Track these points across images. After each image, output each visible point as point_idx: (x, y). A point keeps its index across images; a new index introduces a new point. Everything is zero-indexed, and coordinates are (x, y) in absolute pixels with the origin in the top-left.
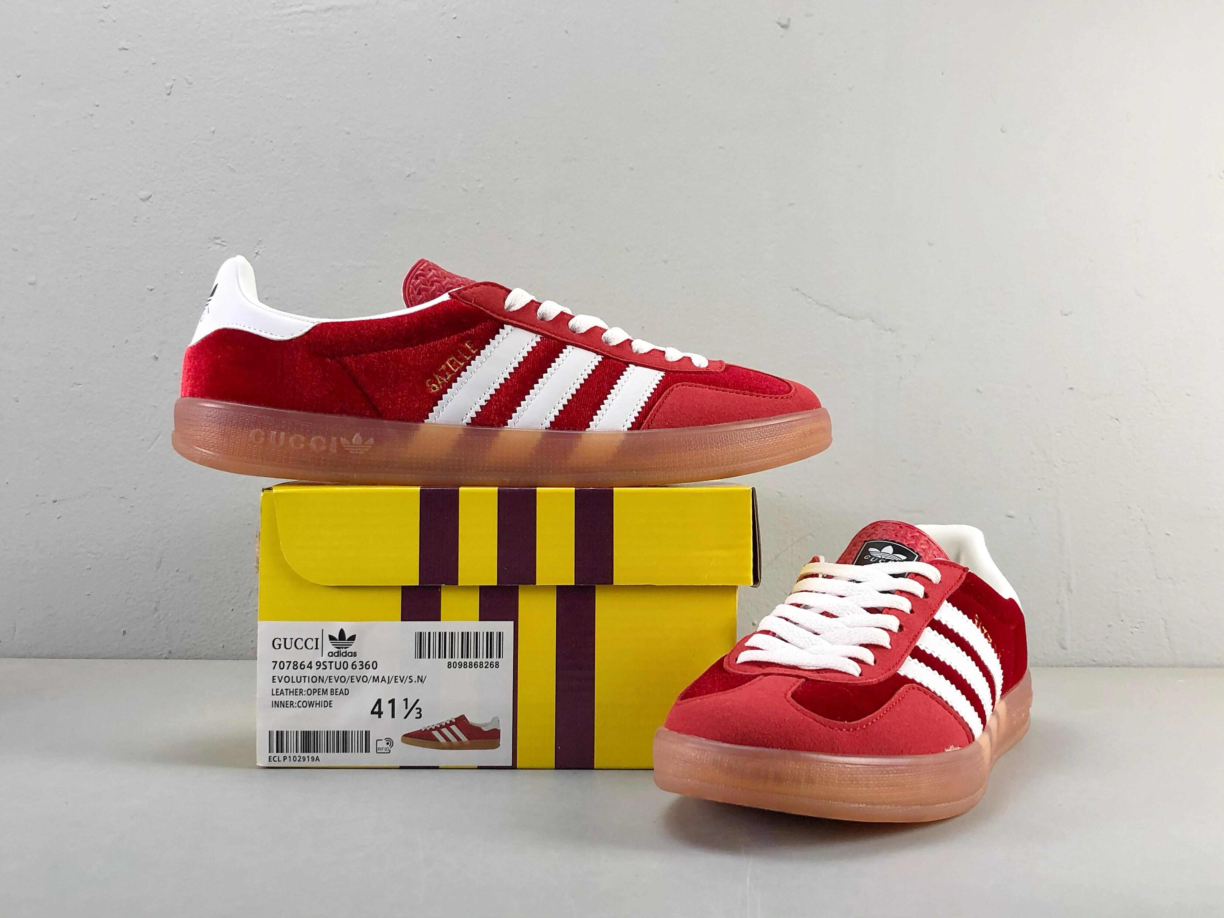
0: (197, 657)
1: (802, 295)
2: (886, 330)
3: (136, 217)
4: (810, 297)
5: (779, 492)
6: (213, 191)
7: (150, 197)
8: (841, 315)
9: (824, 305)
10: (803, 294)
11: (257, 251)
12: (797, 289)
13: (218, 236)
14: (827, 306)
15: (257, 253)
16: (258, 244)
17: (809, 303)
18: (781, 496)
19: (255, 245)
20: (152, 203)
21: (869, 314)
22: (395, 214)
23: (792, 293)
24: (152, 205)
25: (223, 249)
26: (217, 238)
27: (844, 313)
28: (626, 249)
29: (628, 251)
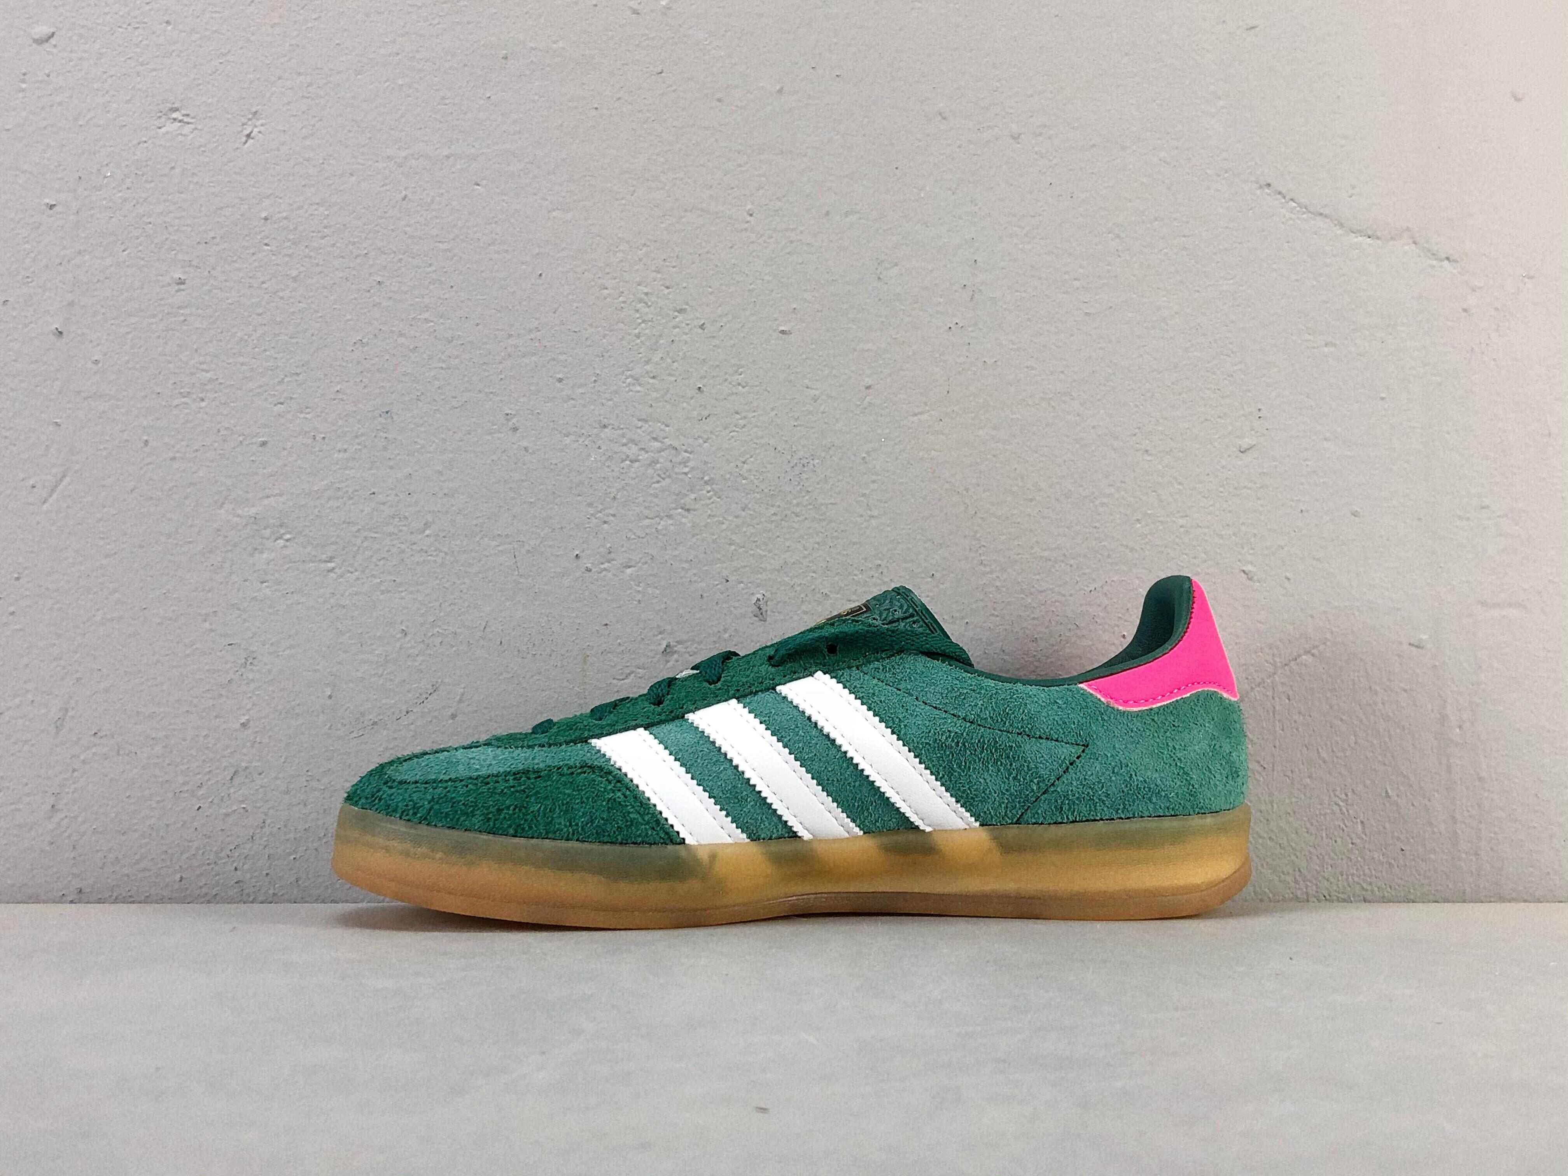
0: (129, 900)
1: (1279, 196)
2: (1441, 260)
3: (24, 74)
4: (1292, 200)
5: (1244, 571)
6: (168, 23)
7: (51, 36)
8: (1353, 232)
9: (1321, 214)
10: (1280, 193)
11: (248, 132)
12: (1268, 185)
13: (176, 106)
14: (1326, 216)
15: (248, 136)
16: (250, 120)
17: (1292, 210)
18: (1250, 579)
19: (244, 120)
20: (55, 46)
21: (1408, 229)
22: (505, 58)
23: (1258, 192)
24: (55, 51)
25: (187, 129)
26: (177, 110)
27: (1357, 228)
28: (941, 114)
29: (944, 118)
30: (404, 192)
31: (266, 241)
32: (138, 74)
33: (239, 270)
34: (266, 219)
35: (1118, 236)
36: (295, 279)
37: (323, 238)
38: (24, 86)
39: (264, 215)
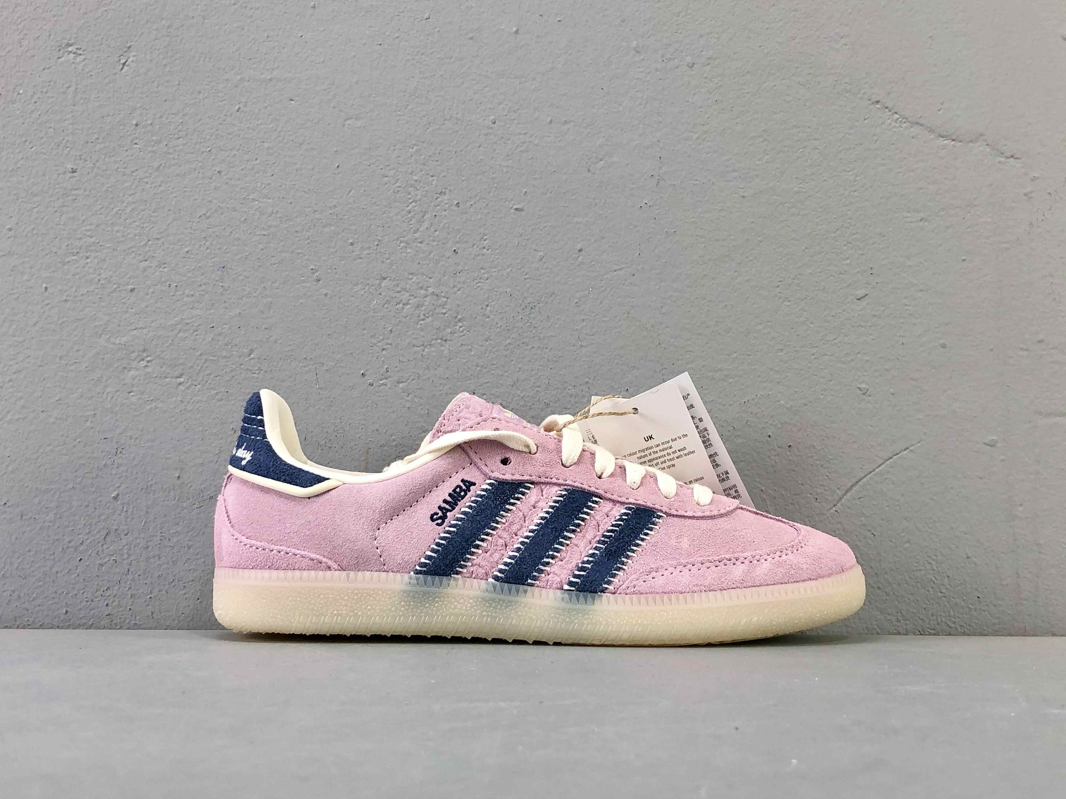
1: (886, 110)
2: (1007, 157)
4: (896, 113)
8: (941, 136)
9: (917, 123)
11: (124, 61)
12: (878, 102)
13: (70, 42)
14: (921, 125)
15: (124, 64)
16: (125, 52)
17: (896, 120)
18: (864, 394)
19: (121, 52)
21: (982, 135)
23: (870, 107)
25: (79, 59)
26: (71, 45)
27: (945, 133)
28: (635, 49)
29: (638, 52)
30: (238, 106)
31: (136, 141)
32: (44, 18)
33: (115, 162)
34: (136, 125)
35: (766, 140)
36: (157, 169)
39: (135, 122)
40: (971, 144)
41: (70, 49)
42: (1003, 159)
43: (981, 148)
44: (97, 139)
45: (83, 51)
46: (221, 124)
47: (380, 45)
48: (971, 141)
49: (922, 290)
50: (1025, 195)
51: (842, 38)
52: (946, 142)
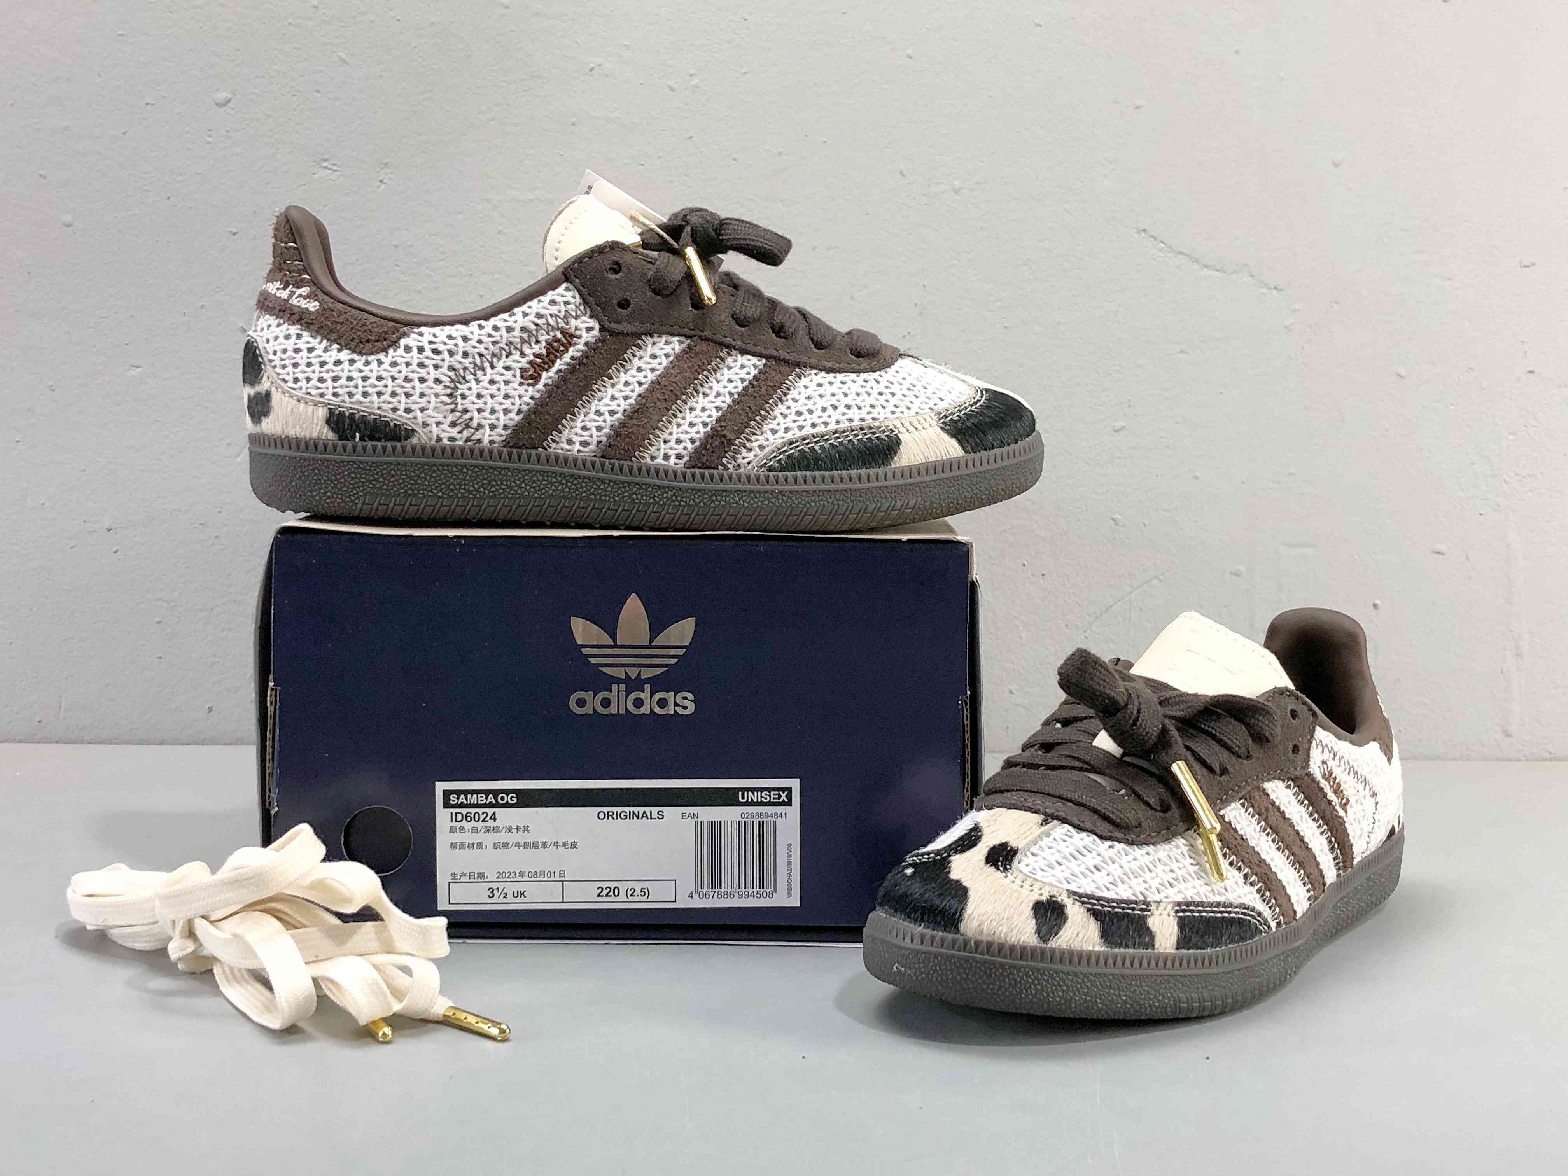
1: (1152, 239)
2: (1270, 289)
3: (210, 130)
4: (1162, 242)
5: (1113, 520)
6: (318, 91)
7: (229, 101)
8: (1206, 266)
9: (1183, 253)
10: (1153, 237)
11: (380, 179)
12: (1144, 230)
13: (325, 157)
14: (1187, 255)
15: (381, 181)
16: (382, 169)
17: (1161, 250)
18: (1117, 524)
19: (378, 169)
20: (233, 109)
21: (1246, 265)
22: (573, 124)
23: (1136, 236)
24: (233, 112)
25: (334, 176)
26: (326, 160)
27: (1210, 264)
28: (901, 173)
29: (903, 176)
30: (500, 228)
31: (397, 263)
32: (297, 132)
33: (376, 285)
34: (396, 246)
35: (1031, 269)
36: (419, 292)
37: (440, 261)
38: (209, 139)
39: (395, 243)
40: (1235, 275)
41: (325, 164)
42: (1264, 290)
43: (1245, 279)
44: (357, 260)
45: (339, 167)
46: (482, 247)
47: (642, 165)
48: (1235, 272)
49: (1178, 423)
50: (1286, 327)
51: (1111, 163)
52: (1211, 272)
